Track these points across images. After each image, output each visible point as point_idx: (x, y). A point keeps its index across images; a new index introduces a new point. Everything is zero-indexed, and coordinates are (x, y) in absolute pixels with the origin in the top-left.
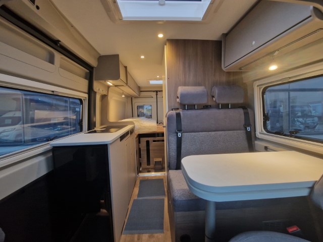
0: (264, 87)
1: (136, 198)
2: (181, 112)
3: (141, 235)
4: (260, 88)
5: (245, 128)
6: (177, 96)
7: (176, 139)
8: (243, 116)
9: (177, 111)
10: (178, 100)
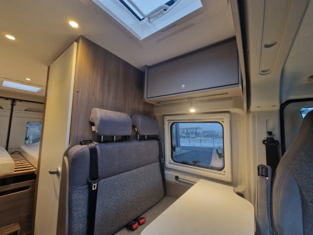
0: (172, 122)
2: (98, 147)
5: (160, 159)
6: (92, 121)
7: (87, 195)
8: (158, 147)
9: (90, 145)
10: (94, 128)
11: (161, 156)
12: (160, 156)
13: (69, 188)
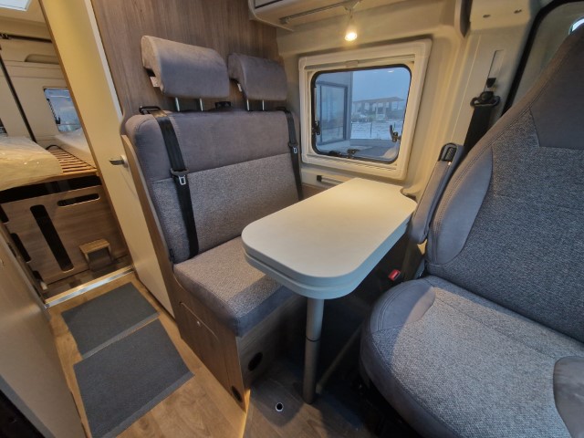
1: (79, 358)
2: (172, 119)
3: (147, 416)
4: (309, 73)
5: (291, 149)
6: (148, 67)
7: (175, 192)
8: (287, 126)
9: (158, 116)
10: (155, 82)
11: (294, 141)
12: (290, 142)
13: (146, 180)
